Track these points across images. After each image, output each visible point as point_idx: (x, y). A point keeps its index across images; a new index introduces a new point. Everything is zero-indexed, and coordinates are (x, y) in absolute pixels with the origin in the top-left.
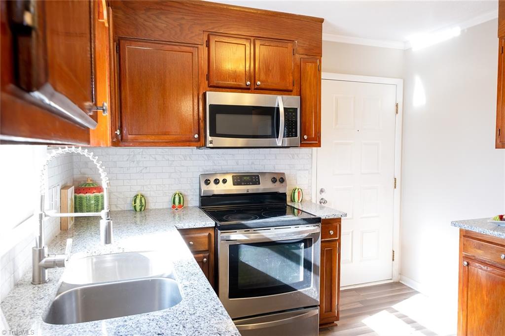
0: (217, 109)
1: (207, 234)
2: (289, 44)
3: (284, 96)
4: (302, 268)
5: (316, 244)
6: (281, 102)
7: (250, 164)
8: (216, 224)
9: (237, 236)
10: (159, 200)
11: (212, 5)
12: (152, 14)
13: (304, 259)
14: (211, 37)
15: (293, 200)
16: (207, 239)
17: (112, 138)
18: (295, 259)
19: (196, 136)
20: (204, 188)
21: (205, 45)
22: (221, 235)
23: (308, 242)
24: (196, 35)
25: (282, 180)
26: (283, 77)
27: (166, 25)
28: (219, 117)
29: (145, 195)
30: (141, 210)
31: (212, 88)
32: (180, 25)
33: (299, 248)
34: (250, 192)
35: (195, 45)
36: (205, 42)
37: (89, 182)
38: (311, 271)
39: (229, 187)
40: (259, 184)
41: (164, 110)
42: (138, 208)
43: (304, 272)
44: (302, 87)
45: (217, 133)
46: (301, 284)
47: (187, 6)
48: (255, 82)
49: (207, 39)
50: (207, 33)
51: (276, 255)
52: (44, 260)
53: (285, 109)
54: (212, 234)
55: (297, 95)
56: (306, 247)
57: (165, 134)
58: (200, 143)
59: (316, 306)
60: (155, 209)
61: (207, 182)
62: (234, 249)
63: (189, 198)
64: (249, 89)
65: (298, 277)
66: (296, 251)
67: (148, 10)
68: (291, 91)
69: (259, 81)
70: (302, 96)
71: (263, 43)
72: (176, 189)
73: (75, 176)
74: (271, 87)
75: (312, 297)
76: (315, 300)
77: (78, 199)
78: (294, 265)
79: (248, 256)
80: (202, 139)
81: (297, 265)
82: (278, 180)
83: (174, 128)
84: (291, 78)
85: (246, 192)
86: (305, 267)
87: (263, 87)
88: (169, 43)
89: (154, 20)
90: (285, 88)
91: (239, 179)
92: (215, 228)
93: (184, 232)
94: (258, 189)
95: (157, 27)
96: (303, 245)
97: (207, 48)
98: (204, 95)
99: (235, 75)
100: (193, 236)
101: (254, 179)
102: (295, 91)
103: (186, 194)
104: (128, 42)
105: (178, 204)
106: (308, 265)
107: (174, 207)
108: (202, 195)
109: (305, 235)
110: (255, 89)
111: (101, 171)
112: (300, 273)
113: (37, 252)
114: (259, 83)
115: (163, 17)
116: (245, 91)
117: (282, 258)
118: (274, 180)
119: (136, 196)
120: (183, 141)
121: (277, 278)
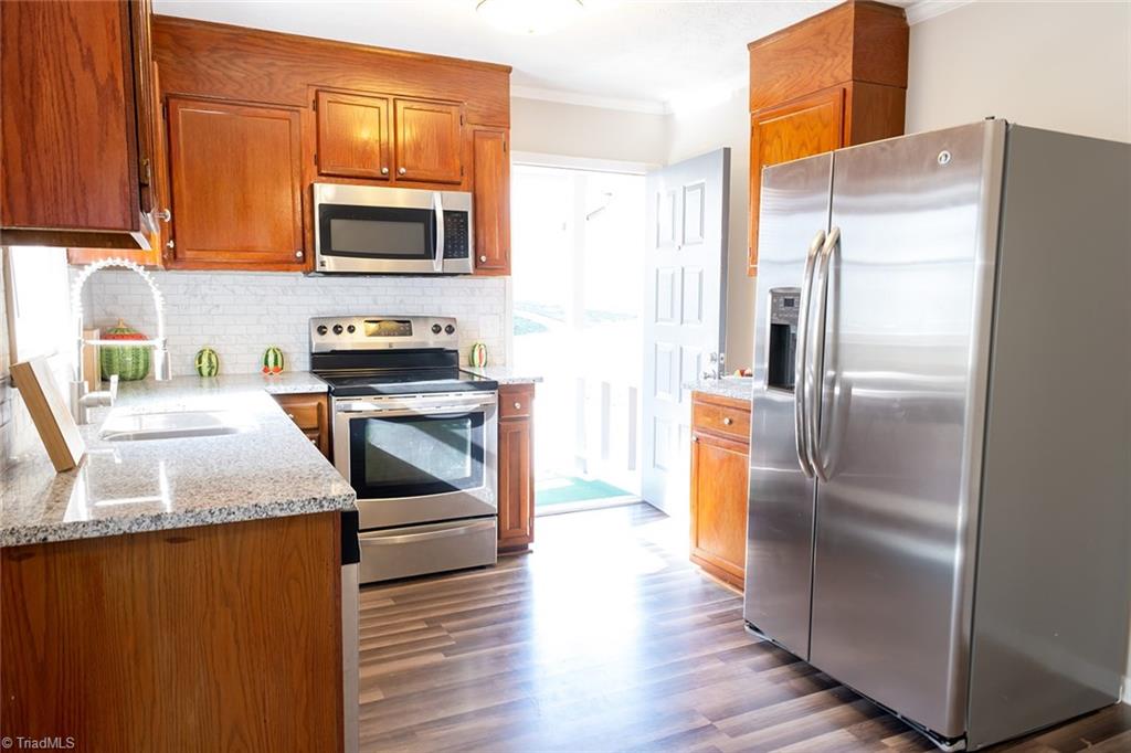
0: (333, 212)
1: (315, 404)
2: (453, 108)
3: (445, 193)
4: (469, 457)
5: (490, 421)
6: (437, 201)
7: (398, 301)
8: (329, 388)
9: (364, 405)
10: (242, 356)
11: (322, 43)
12: (222, 57)
13: (472, 444)
14: (321, 95)
15: (472, 364)
16: (315, 412)
17: (163, 253)
18: (459, 444)
19: (299, 254)
20: (317, 339)
21: (311, 107)
22: (337, 403)
23: (477, 418)
24: (296, 92)
25: (450, 330)
26: (444, 161)
27: (243, 75)
28: (335, 224)
29: (217, 352)
30: (210, 374)
31: (324, 178)
32: (269, 75)
33: (465, 428)
34: (395, 348)
35: (294, 108)
36: (311, 103)
37: (121, 326)
38: (482, 462)
39: (361, 339)
40: (411, 334)
41: (244, 209)
42: (205, 371)
43: (472, 463)
44: (478, 178)
45: (333, 249)
46: (466, 482)
47: (279, 44)
48: (397, 170)
49: (314, 98)
50: (315, 88)
51: (426, 435)
53: (446, 213)
54: (325, 403)
55: (468, 191)
56: (473, 426)
57: (247, 250)
58: (306, 265)
59: (492, 515)
60: (235, 375)
61: (322, 330)
62: (359, 426)
63: (293, 358)
64: (387, 180)
65: (463, 471)
66: (458, 432)
67: (214, 50)
68: (459, 184)
69: (404, 166)
70: (477, 192)
71: (409, 104)
72: (272, 341)
74: (424, 178)
75: (485, 501)
76: (490, 506)
77: (104, 353)
78: (454, 452)
79: (382, 437)
80: (310, 259)
81: (461, 454)
82: (443, 330)
83: (263, 240)
84: (458, 162)
85: (387, 348)
86: (473, 456)
87: (411, 176)
88: (251, 104)
89: (225, 67)
90: (446, 179)
91: (382, 324)
92: (329, 394)
93: (282, 399)
94: (410, 343)
95: (230, 78)
96: (469, 423)
97: (314, 113)
98: (312, 186)
99: (363, 153)
100: (293, 405)
101: (404, 325)
102: (464, 183)
103: (287, 350)
104: (182, 101)
105: (274, 365)
106: (478, 453)
107: (266, 370)
108: (314, 351)
109: (471, 408)
110: (397, 180)
111: (154, 289)
112: (466, 464)
113: (76, 386)
114: (403, 170)
115: (239, 62)
116: (381, 182)
117: (436, 441)
118: (437, 329)
119: (202, 352)
120: (278, 262)
121: (428, 471)
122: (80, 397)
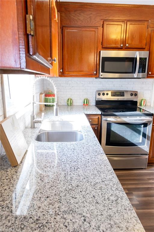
0: (105, 59)
1: (97, 117)
2: (146, 22)
3: (140, 51)
4: (141, 136)
5: (150, 126)
6: (138, 55)
7: (120, 86)
8: (102, 113)
9: (111, 119)
10: (78, 101)
11: (106, 5)
12: (77, 13)
13: (143, 132)
14: (105, 22)
15: (141, 105)
16: (97, 119)
17: (59, 73)
18: (139, 132)
19: (95, 72)
20: (98, 97)
21: (101, 26)
22: (104, 118)
23: (145, 125)
24: (97, 22)
25: (136, 95)
26: (141, 41)
27: (83, 18)
28: (106, 63)
29: (72, 99)
30: (70, 105)
31: (103, 49)
32: (90, 17)
33: (141, 127)
34: (119, 100)
35: (96, 27)
36: (101, 25)
37: (50, 92)
38: (146, 138)
39: (109, 97)
40: (124, 96)
41: (81, 60)
42: (69, 104)
43: (142, 138)
44: (151, 46)
45: (105, 71)
46: (140, 144)
47: (93, 7)
48: (125, 45)
49: (102, 24)
50: (103, 20)
51: (129, 129)
52: (34, 120)
53: (140, 58)
54: (100, 117)
55: (147, 51)
56: (144, 127)
57: (81, 71)
58: (97, 76)
59: (147, 154)
60: (76, 105)
61: (99, 94)
62: (109, 125)
63: (91, 101)
64: (122, 48)
65: (139, 140)
66: (139, 128)
67: (75, 11)
68: (144, 49)
69: (128, 44)
70: (150, 51)
71: (131, 23)
72: (85, 97)
73: (45, 90)
74: (133, 47)
75: (145, 150)
76: (146, 152)
77: (46, 99)
78: (137, 134)
79: (115, 128)
80: (98, 74)
81: (139, 135)
82: (134, 95)
83: (86, 69)
84: (145, 41)
85: (117, 100)
86: (143, 136)
87: (130, 47)
88: (85, 27)
89: (78, 16)
90: (141, 47)
91: (115, 94)
92: (101, 115)
93: (88, 116)
94: (124, 99)
95: (79, 19)
96: (143, 126)
97: (102, 28)
98: (100, 52)
99: (116, 42)
100: (91, 117)
101: (122, 94)
102: (146, 49)
103: (89, 99)
104: (66, 28)
105: (86, 103)
106: (144, 135)
107: (84, 105)
108: (97, 100)
109: (144, 121)
110: (125, 48)
112: (140, 139)
113: (32, 117)
114: (127, 45)
115: (82, 14)
116: (121, 49)
117: (132, 131)
118: (132, 95)
119: (68, 99)
120: (89, 75)
121: (129, 139)
122: (33, 120)
